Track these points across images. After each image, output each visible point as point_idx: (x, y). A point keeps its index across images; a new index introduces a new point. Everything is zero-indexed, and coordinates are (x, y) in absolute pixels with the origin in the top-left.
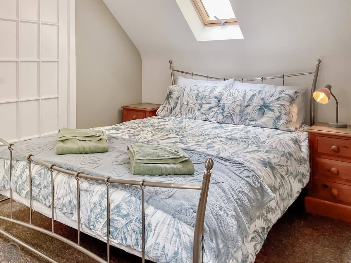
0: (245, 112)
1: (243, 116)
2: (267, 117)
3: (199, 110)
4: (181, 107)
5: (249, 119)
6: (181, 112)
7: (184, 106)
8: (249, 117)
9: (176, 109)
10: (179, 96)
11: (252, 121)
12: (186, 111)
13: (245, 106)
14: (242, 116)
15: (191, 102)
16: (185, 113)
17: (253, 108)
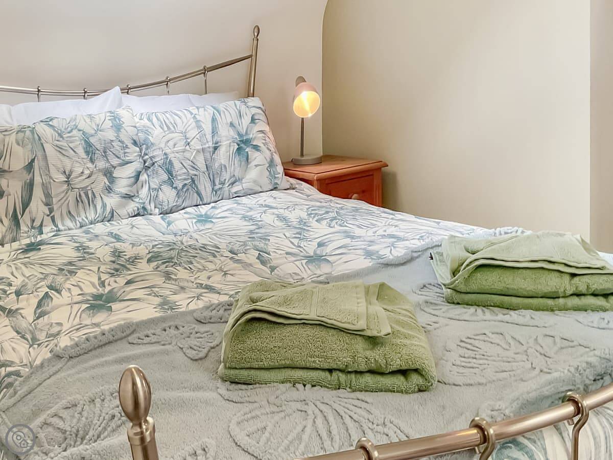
0: (217, 165)
1: (215, 176)
2: (256, 166)
3: (109, 190)
4: (48, 195)
5: (229, 181)
6: (51, 211)
7: (57, 191)
8: (226, 176)
9: (33, 205)
10: (33, 160)
11: (233, 184)
12: (68, 204)
13: (211, 150)
14: (213, 176)
15: (75, 169)
16: (65, 211)
17: (227, 152)
